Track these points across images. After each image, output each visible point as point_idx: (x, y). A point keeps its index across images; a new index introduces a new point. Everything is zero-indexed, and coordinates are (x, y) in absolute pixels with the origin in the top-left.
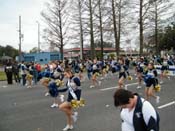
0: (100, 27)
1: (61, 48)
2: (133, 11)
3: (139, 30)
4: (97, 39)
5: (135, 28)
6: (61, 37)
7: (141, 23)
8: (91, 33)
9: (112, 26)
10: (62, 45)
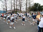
0: (16, 5)
1: (6, 10)
2: (24, 1)
3: (26, 6)
4: (15, 8)
6: (6, 7)
7: (26, 4)
8: (14, 6)
9: (19, 5)
10: (6, 9)
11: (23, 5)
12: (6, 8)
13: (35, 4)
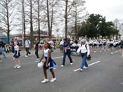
1: (8, 33)
3: (64, 22)
4: (35, 28)
5: (62, 21)
6: (8, 24)
7: (66, 18)
8: (31, 23)
10: (9, 31)
11: (56, 21)
12: (9, 26)
13: (92, 16)
